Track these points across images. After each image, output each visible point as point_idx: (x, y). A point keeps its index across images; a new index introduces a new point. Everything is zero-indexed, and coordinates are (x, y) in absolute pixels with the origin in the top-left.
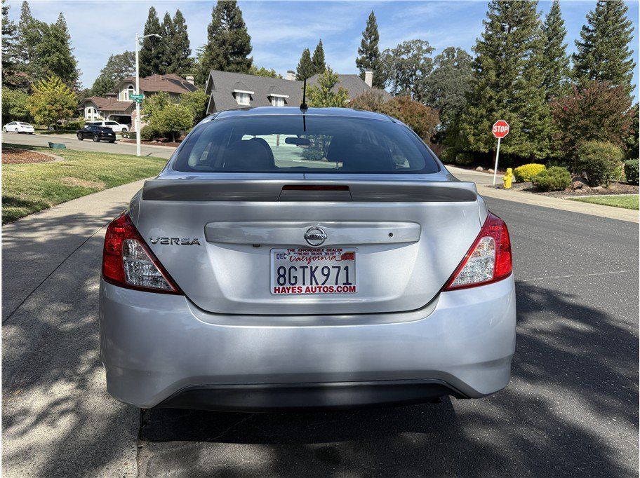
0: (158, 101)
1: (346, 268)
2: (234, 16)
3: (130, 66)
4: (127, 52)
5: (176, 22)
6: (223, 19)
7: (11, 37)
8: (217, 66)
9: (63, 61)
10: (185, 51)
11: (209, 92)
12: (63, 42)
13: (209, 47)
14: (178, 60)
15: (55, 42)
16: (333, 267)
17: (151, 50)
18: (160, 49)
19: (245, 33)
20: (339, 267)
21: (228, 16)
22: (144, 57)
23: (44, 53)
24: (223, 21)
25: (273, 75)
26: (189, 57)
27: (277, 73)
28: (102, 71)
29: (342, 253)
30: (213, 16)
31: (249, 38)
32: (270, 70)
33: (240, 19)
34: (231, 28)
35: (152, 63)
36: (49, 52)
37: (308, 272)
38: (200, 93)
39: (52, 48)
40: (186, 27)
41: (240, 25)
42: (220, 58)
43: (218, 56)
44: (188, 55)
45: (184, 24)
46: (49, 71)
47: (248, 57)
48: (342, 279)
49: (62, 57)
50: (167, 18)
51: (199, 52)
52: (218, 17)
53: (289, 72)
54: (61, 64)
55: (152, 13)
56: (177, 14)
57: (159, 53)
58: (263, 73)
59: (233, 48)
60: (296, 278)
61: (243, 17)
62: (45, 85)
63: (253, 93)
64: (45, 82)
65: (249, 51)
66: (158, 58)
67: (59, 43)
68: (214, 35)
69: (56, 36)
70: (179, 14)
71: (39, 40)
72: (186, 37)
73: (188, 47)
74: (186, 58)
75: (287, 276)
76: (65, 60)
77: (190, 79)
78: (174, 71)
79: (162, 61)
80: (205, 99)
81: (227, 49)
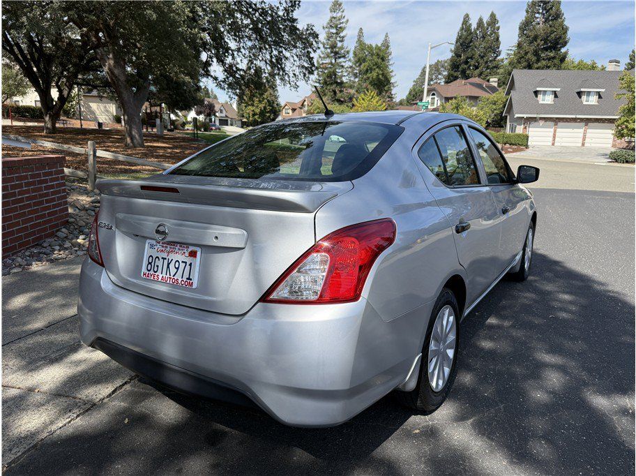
0: (454, 105)
1: (190, 265)
2: (551, 8)
3: (440, 74)
4: (438, 61)
5: (489, 24)
6: (538, 13)
7: (344, 60)
8: (525, 64)
9: (381, 76)
10: (494, 53)
11: (508, 93)
12: (383, 59)
13: (519, 46)
14: (486, 62)
15: (376, 60)
16: (183, 262)
17: (461, 56)
18: (469, 54)
19: (562, 25)
20: (186, 263)
21: (544, 9)
22: (454, 63)
23: (367, 71)
24: (537, 15)
25: (593, 67)
26: (499, 58)
27: (599, 65)
28: (414, 81)
29: (190, 250)
30: (527, 12)
31: (565, 30)
32: (589, 62)
33: (558, 9)
34: (547, 20)
35: (460, 69)
36: (371, 69)
37: (166, 262)
38: (501, 95)
39: (374, 65)
40: (498, 28)
41: (558, 16)
42: (529, 55)
43: (526, 53)
44: (497, 56)
45: (497, 25)
46: (369, 86)
47: (563, 50)
48: (186, 275)
49: (381, 72)
50: (480, 23)
51: (509, 52)
52: (533, 12)
53: (611, 62)
54: (379, 79)
55: (466, 19)
56: (491, 16)
57: (468, 58)
58: (581, 66)
59: (545, 43)
60: (158, 266)
61: (561, 7)
62: (363, 99)
63: (558, 89)
64: (363, 97)
65: (565, 44)
66: (466, 62)
67: (380, 61)
68: (525, 32)
69: (378, 55)
70: (493, 16)
71: (364, 60)
72: (498, 39)
73: (499, 48)
74: (494, 60)
75: (153, 264)
76: (383, 74)
77: (494, 81)
78: (480, 75)
79: (470, 66)
80: (505, 100)
81: (538, 45)
